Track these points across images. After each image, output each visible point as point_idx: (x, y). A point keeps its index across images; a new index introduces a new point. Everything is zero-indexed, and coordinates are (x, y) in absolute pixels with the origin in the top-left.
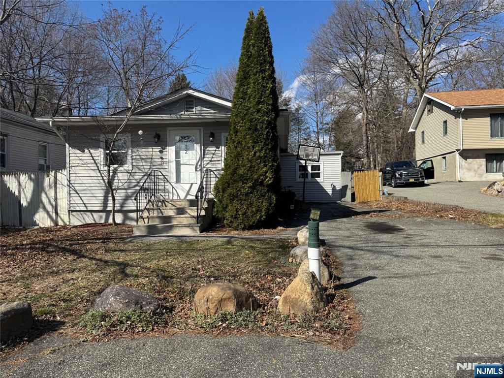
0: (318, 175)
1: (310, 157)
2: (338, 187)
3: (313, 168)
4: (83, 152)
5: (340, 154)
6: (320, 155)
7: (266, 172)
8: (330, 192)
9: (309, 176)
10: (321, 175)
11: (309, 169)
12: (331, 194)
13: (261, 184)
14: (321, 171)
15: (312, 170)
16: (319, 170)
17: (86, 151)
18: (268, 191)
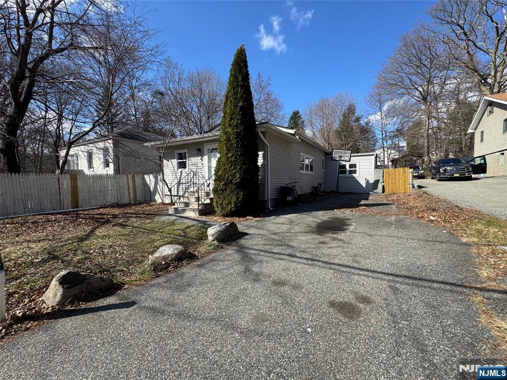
0: (355, 172)
1: (343, 158)
2: (372, 181)
3: (351, 166)
4: (168, 161)
5: (374, 155)
6: (351, 156)
7: (235, 173)
8: (364, 185)
9: (347, 173)
10: (357, 172)
11: (347, 167)
12: (364, 187)
13: (231, 182)
14: (357, 169)
15: (350, 168)
16: (355, 168)
17: (170, 161)
18: (236, 188)
